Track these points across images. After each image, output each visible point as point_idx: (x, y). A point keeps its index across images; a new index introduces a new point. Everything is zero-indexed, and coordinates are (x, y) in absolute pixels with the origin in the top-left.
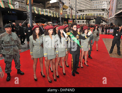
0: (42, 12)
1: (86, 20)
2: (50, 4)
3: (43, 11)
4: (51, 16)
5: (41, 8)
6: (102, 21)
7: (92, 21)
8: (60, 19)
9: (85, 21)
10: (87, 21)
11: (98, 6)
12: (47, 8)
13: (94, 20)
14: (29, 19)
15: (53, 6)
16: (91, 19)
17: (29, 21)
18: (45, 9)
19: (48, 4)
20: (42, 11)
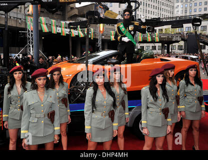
0: (58, 28)
1: (160, 44)
2: (77, 10)
3: (60, 27)
4: (77, 36)
5: (57, 19)
6: (201, 44)
7: (177, 44)
8: (100, 43)
9: (157, 45)
10: (163, 46)
11: (191, 7)
12: (68, 18)
13: (182, 43)
14: (29, 46)
15: (82, 14)
16: (174, 40)
17: (30, 50)
18: (64, 20)
19: (72, 8)
20: (57, 26)
